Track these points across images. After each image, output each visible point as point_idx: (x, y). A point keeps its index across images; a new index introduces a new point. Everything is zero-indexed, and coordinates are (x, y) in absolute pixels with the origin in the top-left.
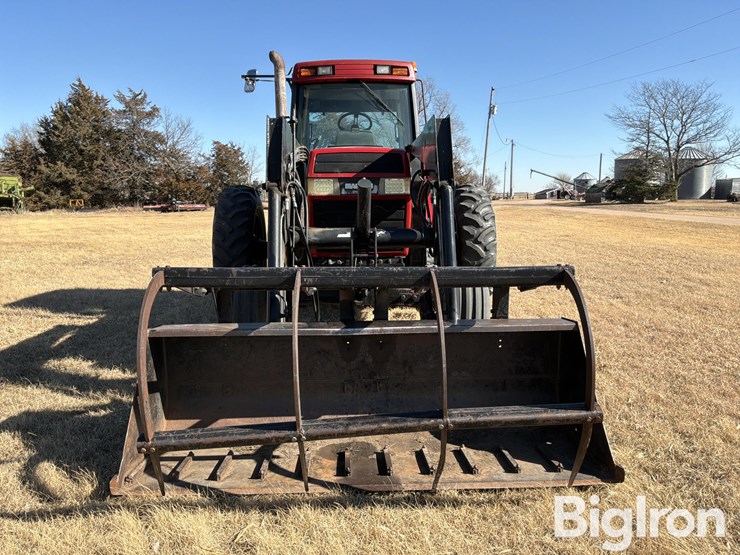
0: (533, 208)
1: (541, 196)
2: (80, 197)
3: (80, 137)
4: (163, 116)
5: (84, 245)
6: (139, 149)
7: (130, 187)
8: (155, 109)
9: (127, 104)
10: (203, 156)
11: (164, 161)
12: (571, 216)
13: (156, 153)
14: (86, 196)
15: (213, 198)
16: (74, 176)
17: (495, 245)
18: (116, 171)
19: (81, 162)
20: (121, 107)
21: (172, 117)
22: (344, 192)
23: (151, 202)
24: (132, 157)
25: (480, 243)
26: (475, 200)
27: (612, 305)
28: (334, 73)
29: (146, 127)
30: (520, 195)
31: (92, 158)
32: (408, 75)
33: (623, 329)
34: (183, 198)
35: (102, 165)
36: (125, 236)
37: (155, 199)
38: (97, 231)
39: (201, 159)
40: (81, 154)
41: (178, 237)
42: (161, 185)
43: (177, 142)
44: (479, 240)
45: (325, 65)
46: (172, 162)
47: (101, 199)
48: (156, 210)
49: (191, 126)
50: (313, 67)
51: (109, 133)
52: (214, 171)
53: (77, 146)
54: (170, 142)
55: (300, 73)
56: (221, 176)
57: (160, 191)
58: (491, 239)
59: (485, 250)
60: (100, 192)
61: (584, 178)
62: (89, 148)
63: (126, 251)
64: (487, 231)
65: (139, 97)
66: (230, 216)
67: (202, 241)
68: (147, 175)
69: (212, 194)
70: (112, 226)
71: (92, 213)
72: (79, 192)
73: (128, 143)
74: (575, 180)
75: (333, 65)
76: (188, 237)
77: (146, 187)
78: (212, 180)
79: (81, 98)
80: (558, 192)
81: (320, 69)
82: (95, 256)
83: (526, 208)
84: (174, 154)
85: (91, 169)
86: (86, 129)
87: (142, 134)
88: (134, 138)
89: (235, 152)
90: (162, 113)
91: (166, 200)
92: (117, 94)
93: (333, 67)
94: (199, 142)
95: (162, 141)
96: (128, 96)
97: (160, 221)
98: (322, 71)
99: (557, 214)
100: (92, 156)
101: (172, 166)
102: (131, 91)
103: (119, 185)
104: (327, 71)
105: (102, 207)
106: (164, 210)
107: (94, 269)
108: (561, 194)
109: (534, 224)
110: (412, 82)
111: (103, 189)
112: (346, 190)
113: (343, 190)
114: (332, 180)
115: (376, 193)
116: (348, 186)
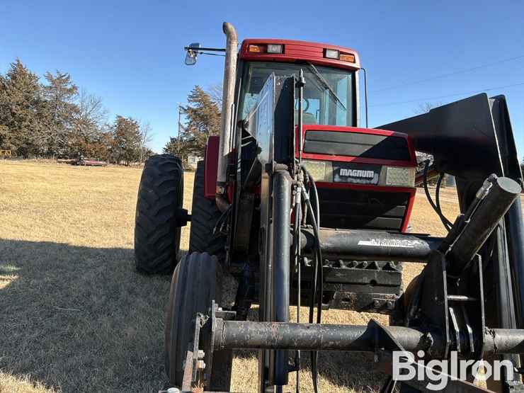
2: (9, 148)
3: (13, 103)
4: (81, 94)
5: (6, 190)
6: (58, 116)
7: (49, 144)
8: (74, 88)
9: (53, 82)
10: (108, 125)
11: (77, 127)
13: (72, 120)
14: (14, 148)
15: (112, 158)
16: (6, 132)
18: (39, 131)
19: (13, 122)
20: (48, 84)
21: (87, 95)
23: (64, 157)
24: (53, 121)
28: (283, 52)
29: (66, 101)
31: (21, 120)
34: (89, 156)
35: (28, 126)
36: (42, 184)
37: (67, 155)
38: (19, 178)
39: (107, 128)
40: (13, 116)
41: (87, 189)
42: (73, 144)
43: (89, 114)
45: (275, 43)
46: (84, 128)
47: (25, 151)
48: (67, 163)
49: (101, 103)
51: (36, 103)
52: (116, 138)
53: (11, 110)
54: (83, 113)
55: (248, 49)
56: (120, 142)
57: (72, 149)
60: (24, 146)
62: (20, 112)
63: (42, 199)
65: (64, 78)
66: (157, 184)
67: (106, 193)
68: (62, 136)
69: (112, 155)
70: (32, 174)
71: (17, 162)
72: (9, 144)
73: (51, 111)
75: (283, 44)
76: (95, 189)
77: (61, 145)
78: (113, 144)
79: (18, 74)
81: (270, 46)
82: (15, 202)
84: (85, 122)
85: (20, 128)
86: (20, 97)
87: (63, 105)
88: (56, 108)
89: (133, 125)
90: (79, 91)
91: (76, 156)
92: (46, 74)
93: (283, 46)
94: (106, 115)
95: (78, 112)
96: (55, 76)
97: (71, 172)
98: (271, 49)
100: (22, 118)
101: (83, 131)
102: (58, 72)
103: (40, 142)
104: (277, 49)
105: (26, 157)
106: (73, 164)
107: (12, 216)
110: (356, 69)
111: (27, 144)
112: (341, 177)
113: (337, 176)
114: (324, 163)
115: (376, 183)
116: (344, 172)
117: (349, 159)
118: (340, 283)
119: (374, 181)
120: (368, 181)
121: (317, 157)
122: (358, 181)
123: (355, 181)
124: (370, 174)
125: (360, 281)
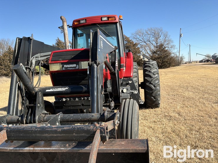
0: (197, 66)
1: (201, 62)
12: (209, 68)
17: (159, 85)
22: (64, 69)
25: (152, 84)
26: (150, 67)
27: (213, 107)
28: (86, 22)
30: (194, 62)
32: (115, 20)
33: (214, 120)
44: (151, 82)
45: (83, 19)
50: (78, 21)
55: (74, 23)
58: (157, 82)
59: (154, 86)
61: (215, 55)
64: (155, 79)
74: (212, 56)
75: (86, 19)
79: (59, 43)
80: (207, 60)
81: (81, 21)
83: (194, 66)
93: (86, 20)
98: (82, 22)
99: (205, 68)
104: (84, 21)
108: (208, 61)
109: (195, 72)
110: (117, 22)
112: (65, 68)
113: (64, 68)
114: (59, 64)
115: (78, 68)
116: (65, 66)
117: (66, 61)
118: (71, 106)
119: (77, 68)
120: (75, 68)
121: (55, 62)
122: (71, 68)
123: (70, 69)
124: (75, 65)
125: (78, 105)
